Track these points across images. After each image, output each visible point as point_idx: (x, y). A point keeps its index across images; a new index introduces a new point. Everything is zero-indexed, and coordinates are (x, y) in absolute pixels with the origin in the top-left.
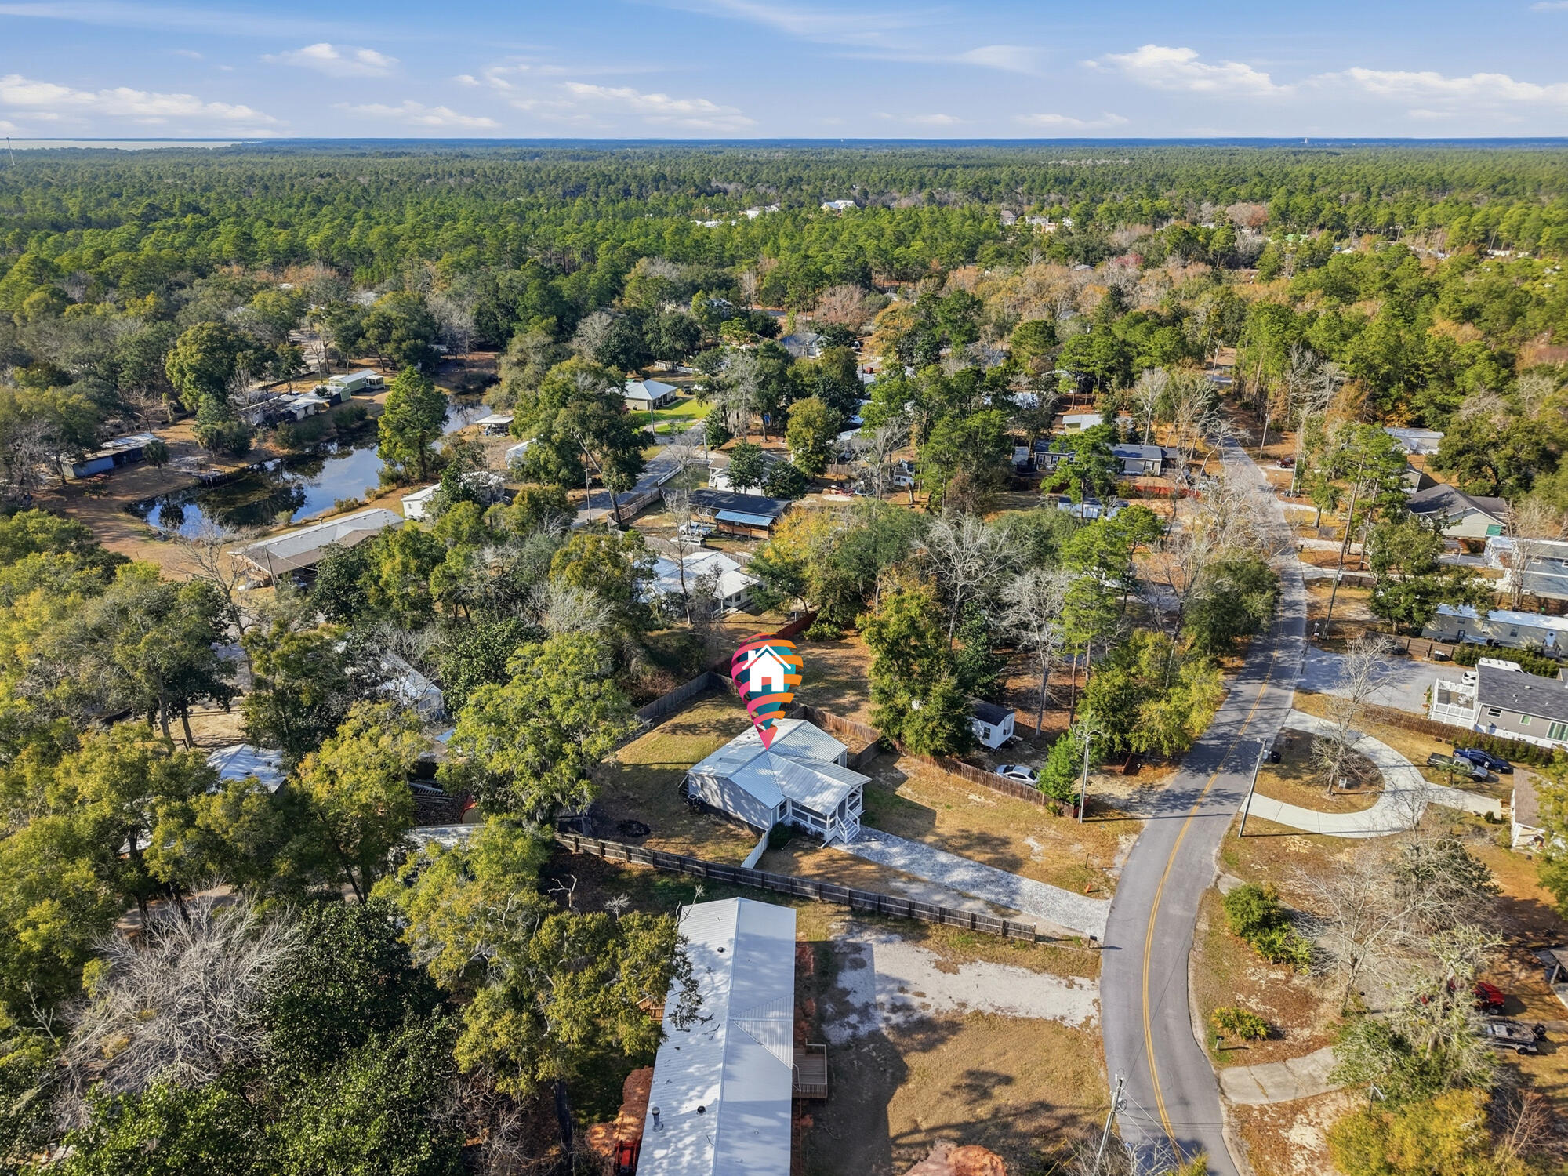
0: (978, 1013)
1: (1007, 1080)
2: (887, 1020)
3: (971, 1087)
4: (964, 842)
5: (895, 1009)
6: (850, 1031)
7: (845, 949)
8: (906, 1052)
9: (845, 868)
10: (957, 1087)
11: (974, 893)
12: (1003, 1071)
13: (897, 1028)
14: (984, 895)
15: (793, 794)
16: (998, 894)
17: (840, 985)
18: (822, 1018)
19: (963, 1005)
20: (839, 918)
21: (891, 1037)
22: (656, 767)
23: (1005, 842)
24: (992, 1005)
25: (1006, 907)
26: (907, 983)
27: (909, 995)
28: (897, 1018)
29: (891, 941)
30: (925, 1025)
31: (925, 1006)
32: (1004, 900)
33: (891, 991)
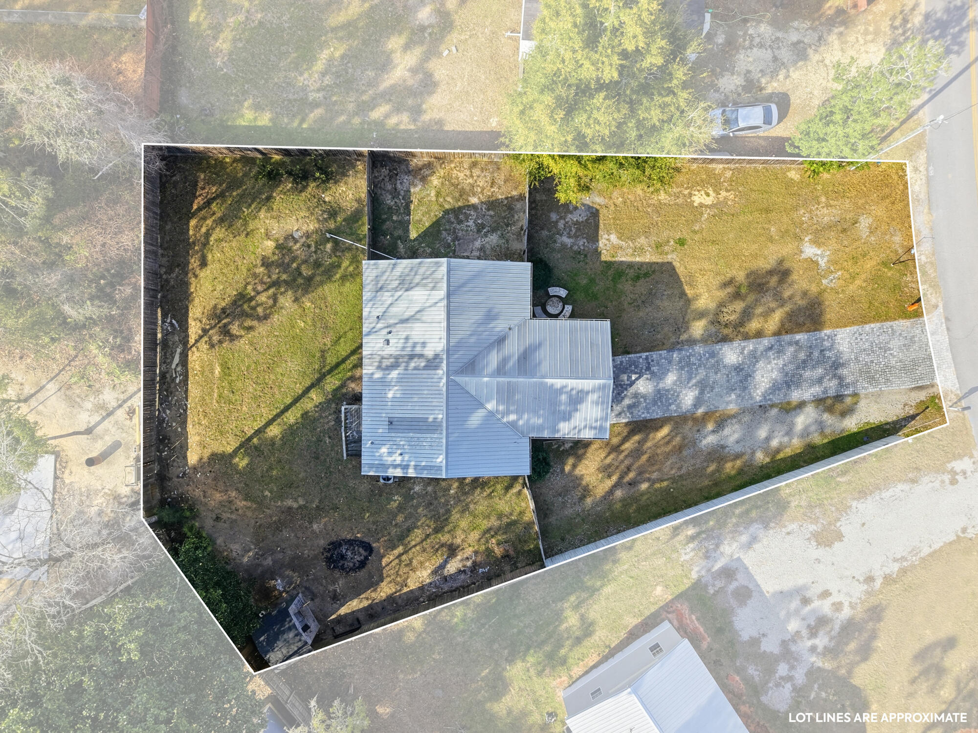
0: (888, 580)
1: (950, 643)
2: (813, 649)
3: (925, 672)
4: (739, 306)
5: (813, 632)
6: (788, 686)
7: (719, 584)
8: (850, 672)
9: (636, 453)
10: (913, 681)
11: (796, 396)
12: (942, 634)
13: (828, 652)
14: (807, 393)
15: (541, 428)
16: (820, 381)
17: (745, 636)
18: (756, 690)
19: (870, 579)
20: (681, 537)
21: (828, 666)
22: (274, 431)
23: (783, 273)
24: (895, 560)
25: (839, 398)
26: (805, 588)
27: (816, 604)
28: (821, 641)
29: (754, 539)
30: (849, 628)
31: (838, 607)
32: (831, 385)
33: (797, 612)
